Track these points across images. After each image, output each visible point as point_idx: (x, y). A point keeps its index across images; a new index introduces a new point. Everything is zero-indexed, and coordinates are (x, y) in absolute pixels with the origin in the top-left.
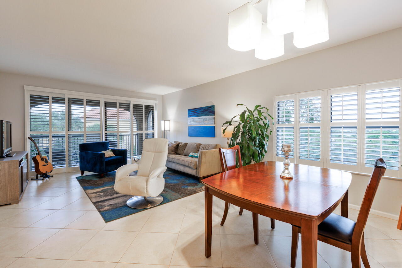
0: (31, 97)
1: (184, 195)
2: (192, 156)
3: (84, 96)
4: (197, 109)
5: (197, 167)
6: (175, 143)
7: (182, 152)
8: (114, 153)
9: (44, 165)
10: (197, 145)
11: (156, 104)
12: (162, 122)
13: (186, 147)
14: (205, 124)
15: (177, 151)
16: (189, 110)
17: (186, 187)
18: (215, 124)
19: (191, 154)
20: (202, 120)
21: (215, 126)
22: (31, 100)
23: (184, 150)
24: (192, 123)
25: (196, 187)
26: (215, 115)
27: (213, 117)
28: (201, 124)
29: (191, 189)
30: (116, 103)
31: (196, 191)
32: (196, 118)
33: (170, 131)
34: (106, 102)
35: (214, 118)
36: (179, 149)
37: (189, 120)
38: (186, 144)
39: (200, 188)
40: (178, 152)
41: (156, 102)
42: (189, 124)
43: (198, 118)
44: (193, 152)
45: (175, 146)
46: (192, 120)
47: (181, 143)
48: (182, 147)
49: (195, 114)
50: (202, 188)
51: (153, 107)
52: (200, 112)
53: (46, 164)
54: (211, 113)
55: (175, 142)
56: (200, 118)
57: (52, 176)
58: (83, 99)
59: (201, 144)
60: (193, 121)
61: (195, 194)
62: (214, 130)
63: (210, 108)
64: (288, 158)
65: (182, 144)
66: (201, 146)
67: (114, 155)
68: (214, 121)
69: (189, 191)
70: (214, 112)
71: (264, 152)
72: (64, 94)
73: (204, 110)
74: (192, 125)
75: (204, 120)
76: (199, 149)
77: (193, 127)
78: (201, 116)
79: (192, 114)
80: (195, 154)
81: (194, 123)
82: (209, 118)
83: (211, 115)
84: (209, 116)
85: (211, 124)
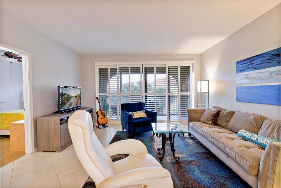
0: (99, 70)
2: (244, 138)
3: (129, 65)
4: (255, 58)
6: (214, 110)
7: (224, 124)
8: (146, 114)
9: (102, 118)
10: (254, 118)
11: (193, 64)
12: (199, 83)
13: (232, 117)
15: (217, 121)
16: (238, 63)
22: (99, 72)
23: (229, 121)
24: (245, 81)
28: (263, 81)
30: (154, 68)
32: (253, 73)
33: (208, 93)
34: (146, 68)
36: (219, 118)
37: (238, 78)
38: (233, 113)
40: (219, 122)
41: (193, 62)
42: (238, 82)
43: (258, 73)
44: (247, 130)
45: (213, 113)
46: (245, 76)
47: (224, 110)
48: (224, 116)
49: (251, 66)
51: (189, 68)
52: (262, 61)
53: (104, 117)
55: (214, 107)
56: (261, 72)
57: (108, 126)
58: (128, 68)
59: (266, 118)
60: (247, 78)
65: (226, 112)
66: (266, 122)
67: (146, 116)
72: (116, 65)
74: (243, 84)
75: (272, 74)
76: (260, 126)
77: (245, 87)
78: (264, 68)
79: (243, 68)
80: (251, 135)
81: (248, 81)
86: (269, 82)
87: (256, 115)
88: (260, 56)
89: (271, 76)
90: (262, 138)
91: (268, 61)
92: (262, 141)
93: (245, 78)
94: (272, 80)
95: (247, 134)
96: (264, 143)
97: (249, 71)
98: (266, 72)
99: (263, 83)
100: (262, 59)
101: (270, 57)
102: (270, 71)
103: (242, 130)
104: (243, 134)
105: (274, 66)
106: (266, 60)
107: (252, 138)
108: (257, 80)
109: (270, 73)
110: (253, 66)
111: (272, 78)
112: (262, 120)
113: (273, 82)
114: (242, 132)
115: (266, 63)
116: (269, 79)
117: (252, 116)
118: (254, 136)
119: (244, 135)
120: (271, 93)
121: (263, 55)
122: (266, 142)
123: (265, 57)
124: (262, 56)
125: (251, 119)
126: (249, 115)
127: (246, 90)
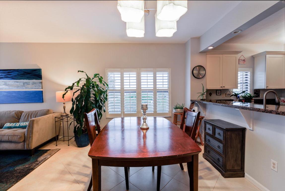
1: (14, 180)
2: (10, 128)
4: (12, 71)
5: (26, 139)
10: (15, 113)
14: (26, 88)
17: (11, 169)
18: (42, 89)
19: (8, 125)
20: (22, 84)
21: (42, 91)
25: (28, 163)
26: (42, 80)
27: (41, 81)
28: (19, 88)
29: (21, 168)
31: (30, 168)
32: (11, 82)
35: (41, 83)
39: (36, 162)
43: (15, 82)
44: (11, 122)
46: (3, 83)
49: (9, 76)
50: (37, 161)
54: (37, 77)
56: (18, 82)
59: (23, 112)
60: (5, 84)
61: (31, 172)
62: (41, 95)
63: (35, 72)
64: (145, 114)
66: (23, 114)
68: (41, 85)
69: (20, 173)
70: (41, 75)
71: (103, 112)
73: (25, 72)
74: (2, 89)
75: (25, 84)
76: (20, 117)
77: (5, 92)
78: (20, 80)
79: (2, 76)
80: (15, 124)
81: (7, 87)
82: (33, 82)
83: (36, 79)
84: (33, 80)
85: (37, 89)
86: (23, 89)
87: (16, 111)
90: (23, 123)
91: (22, 75)
92: (23, 124)
93: (4, 85)
94: (25, 87)
95: (12, 125)
96: (24, 125)
97: (8, 80)
98: (21, 82)
99: (19, 89)
100: (17, 73)
101: (23, 73)
103: (6, 124)
104: (8, 126)
106: (20, 74)
107: (16, 126)
108: (15, 87)
109: (23, 83)
110: (11, 76)
112: (20, 113)
113: (25, 89)
114: (7, 125)
116: (23, 87)
117: (14, 112)
118: (17, 124)
119: (10, 126)
120: (25, 96)
121: (19, 71)
122: (26, 124)
123: (19, 72)
124: (17, 71)
125: (13, 114)
126: (11, 112)
127: (5, 94)
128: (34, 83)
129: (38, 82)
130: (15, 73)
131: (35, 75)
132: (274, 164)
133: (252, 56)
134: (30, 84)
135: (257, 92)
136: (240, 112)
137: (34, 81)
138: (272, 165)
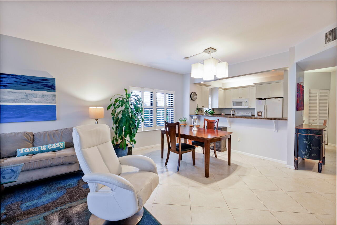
10: (24, 135)
18: (55, 103)
20: (24, 96)
21: (55, 106)
27: (54, 93)
35: (55, 96)
52: (16, 82)
54: (48, 88)
63: (46, 81)
68: (54, 99)
70: (55, 87)
82: (43, 94)
83: (47, 90)
84: (42, 92)
85: (49, 103)
86: (25, 103)
88: (12, 76)
89: (27, 97)
91: (23, 84)
94: (29, 101)
98: (21, 93)
100: (15, 80)
101: (25, 81)
102: (26, 93)
105: (31, 90)
106: (20, 82)
109: (26, 95)
111: (29, 100)
113: (29, 103)
115: (21, 85)
116: (25, 100)
121: (17, 77)
123: (20, 79)
124: (15, 77)
128: (43, 96)
129: (51, 95)
130: (11, 79)
131: (47, 86)
132: (239, 139)
133: (212, 88)
134: (38, 96)
135: (213, 109)
136: (227, 120)
137: (45, 92)
138: (238, 139)
